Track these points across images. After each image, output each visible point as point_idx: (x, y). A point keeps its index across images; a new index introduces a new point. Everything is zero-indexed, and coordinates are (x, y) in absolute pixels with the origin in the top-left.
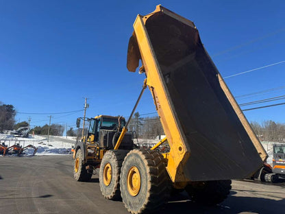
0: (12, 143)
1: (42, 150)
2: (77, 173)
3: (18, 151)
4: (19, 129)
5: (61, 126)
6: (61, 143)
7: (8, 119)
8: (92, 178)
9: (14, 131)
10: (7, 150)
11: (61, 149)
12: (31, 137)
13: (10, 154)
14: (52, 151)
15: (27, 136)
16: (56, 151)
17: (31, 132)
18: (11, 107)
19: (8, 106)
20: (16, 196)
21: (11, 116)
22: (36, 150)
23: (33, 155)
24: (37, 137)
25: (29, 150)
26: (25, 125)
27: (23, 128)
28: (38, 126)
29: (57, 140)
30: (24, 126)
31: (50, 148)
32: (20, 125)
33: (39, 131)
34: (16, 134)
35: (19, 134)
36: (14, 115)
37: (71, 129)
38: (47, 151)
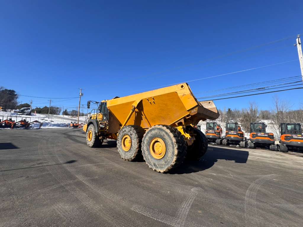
0: (19, 119)
1: (47, 124)
2: (91, 141)
3: (25, 125)
4: (22, 109)
5: (58, 108)
6: (60, 120)
7: (10, 101)
8: (102, 144)
9: (18, 110)
10: (15, 124)
11: (62, 124)
12: (34, 115)
13: (18, 127)
14: (54, 125)
15: (30, 114)
16: (58, 125)
17: (33, 111)
18: (13, 91)
19: (10, 91)
20: (45, 164)
21: (13, 99)
22: (41, 124)
23: (39, 128)
24: (38, 115)
25: (35, 124)
26: (28, 106)
27: (25, 108)
28: (38, 107)
29: (56, 117)
30: (26, 107)
31: (53, 123)
32: (22, 106)
33: (39, 111)
34: (19, 112)
35: (23, 112)
36: (17, 98)
37: (66, 110)
38: (50, 125)
